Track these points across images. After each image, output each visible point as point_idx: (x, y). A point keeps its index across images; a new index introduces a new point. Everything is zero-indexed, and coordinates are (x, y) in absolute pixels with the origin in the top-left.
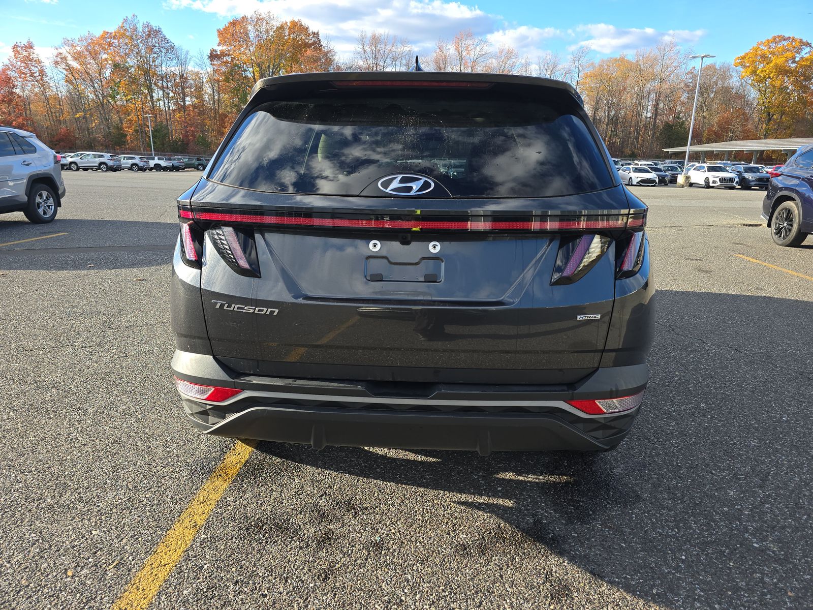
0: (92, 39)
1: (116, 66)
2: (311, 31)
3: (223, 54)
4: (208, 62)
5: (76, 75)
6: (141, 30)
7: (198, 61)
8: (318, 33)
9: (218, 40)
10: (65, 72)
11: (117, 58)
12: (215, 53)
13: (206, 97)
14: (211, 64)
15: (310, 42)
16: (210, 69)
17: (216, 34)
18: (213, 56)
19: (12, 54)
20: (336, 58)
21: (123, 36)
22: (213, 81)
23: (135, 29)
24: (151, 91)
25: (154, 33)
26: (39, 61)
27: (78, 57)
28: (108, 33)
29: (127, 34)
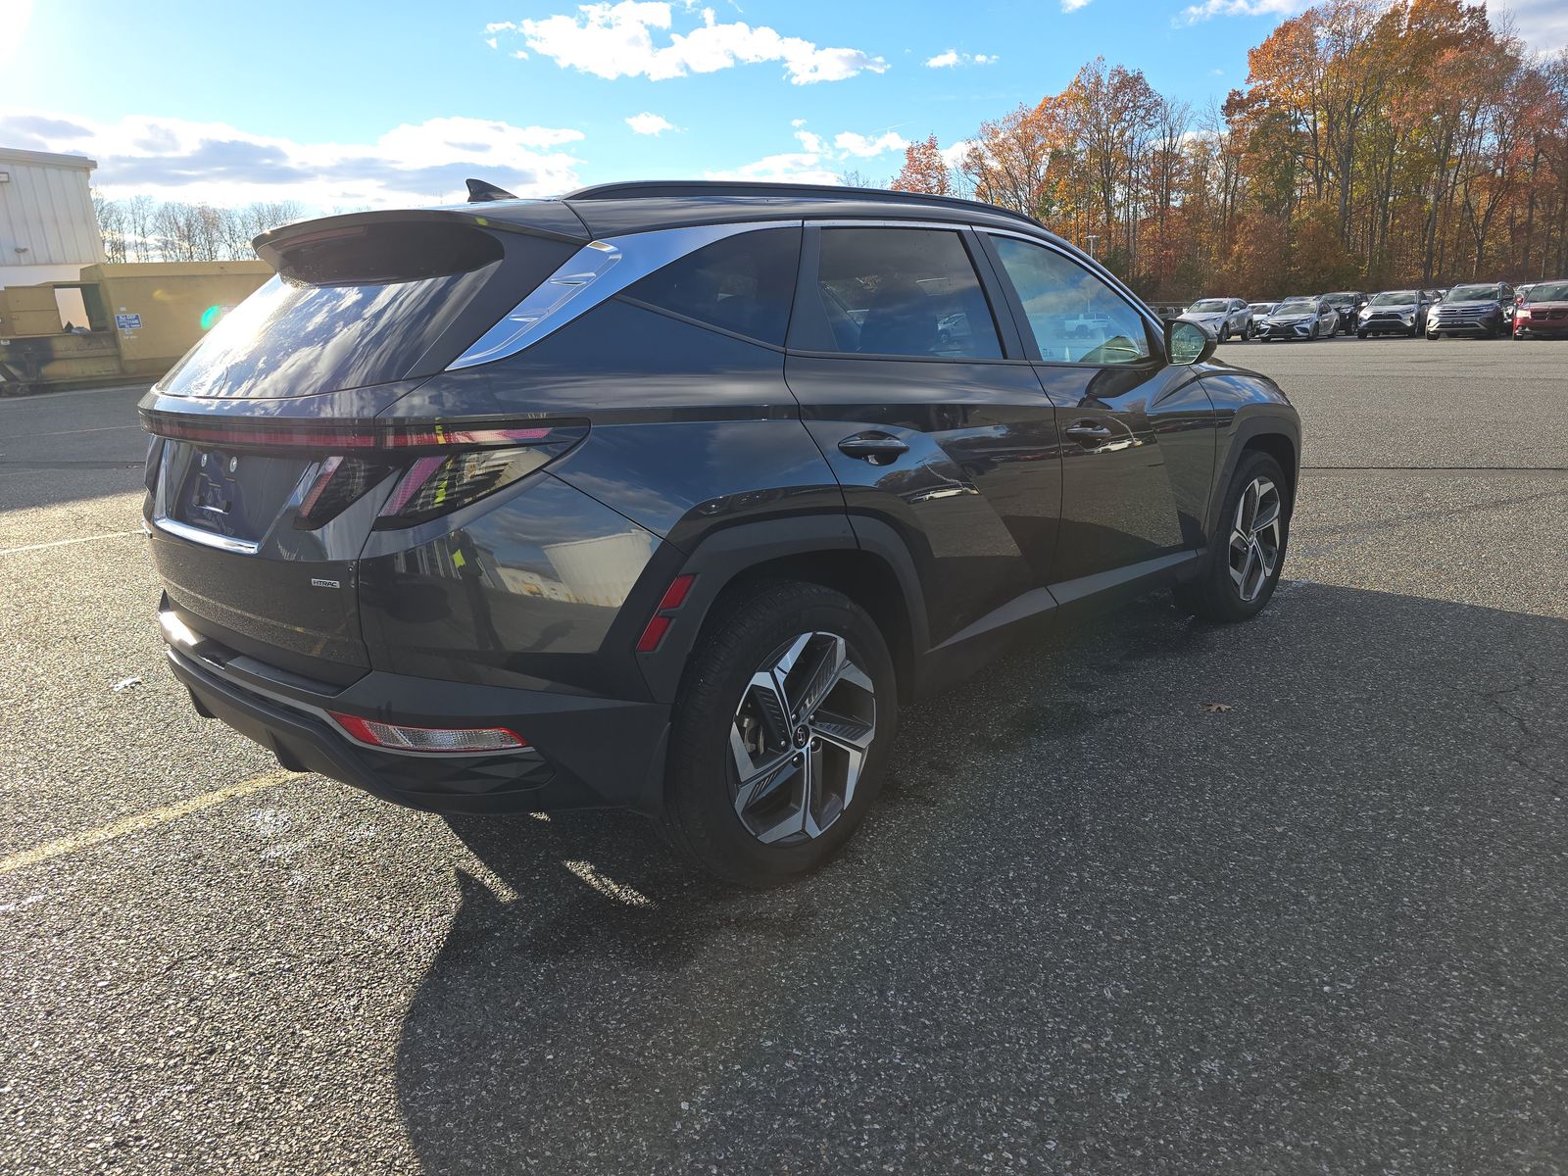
0: (1024, 116)
1: (1056, 156)
2: (1465, 8)
3: (1255, 97)
4: (1222, 119)
5: (993, 182)
6: (1106, 83)
7: (1204, 119)
8: (1483, 7)
9: (1247, 71)
10: (978, 180)
11: (1060, 142)
12: (1237, 98)
13: (1214, 187)
14: (1227, 122)
15: (1461, 31)
16: (1225, 133)
17: (1247, 59)
18: (1234, 105)
19: (906, 162)
20: (1526, 55)
21: (1076, 99)
22: (1230, 154)
23: (1098, 83)
24: (1108, 189)
25: (1131, 83)
26: (942, 168)
27: (999, 151)
28: (1051, 99)
29: (1085, 95)
